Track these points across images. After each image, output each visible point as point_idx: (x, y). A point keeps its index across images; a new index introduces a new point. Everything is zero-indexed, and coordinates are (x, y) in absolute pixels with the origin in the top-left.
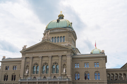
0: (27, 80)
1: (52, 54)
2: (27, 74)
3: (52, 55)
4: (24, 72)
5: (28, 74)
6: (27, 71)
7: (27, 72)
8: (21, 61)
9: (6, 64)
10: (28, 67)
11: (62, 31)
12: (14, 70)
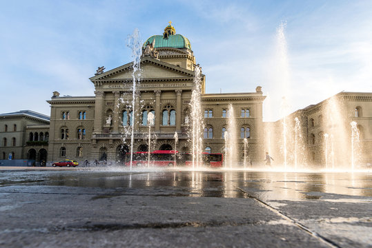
0: (111, 135)
1: (162, 86)
2: (109, 126)
3: (162, 89)
4: (104, 122)
5: (111, 125)
6: (110, 119)
7: (108, 122)
8: (93, 102)
9: (61, 107)
10: (111, 113)
11: (174, 54)
12: (81, 119)
